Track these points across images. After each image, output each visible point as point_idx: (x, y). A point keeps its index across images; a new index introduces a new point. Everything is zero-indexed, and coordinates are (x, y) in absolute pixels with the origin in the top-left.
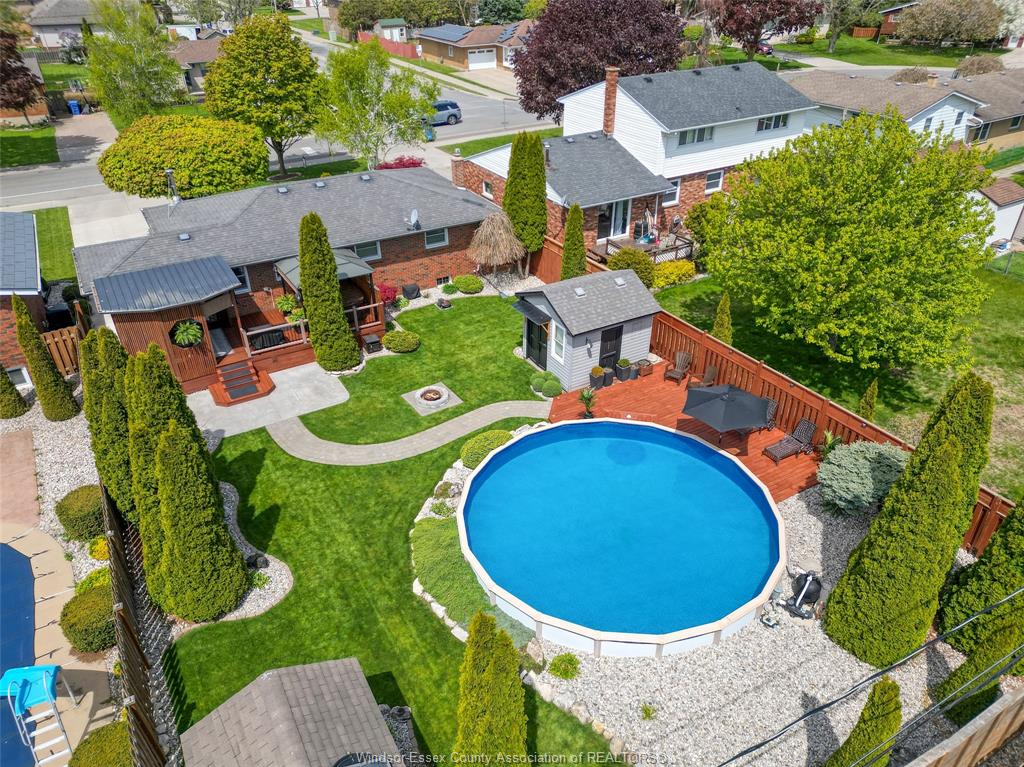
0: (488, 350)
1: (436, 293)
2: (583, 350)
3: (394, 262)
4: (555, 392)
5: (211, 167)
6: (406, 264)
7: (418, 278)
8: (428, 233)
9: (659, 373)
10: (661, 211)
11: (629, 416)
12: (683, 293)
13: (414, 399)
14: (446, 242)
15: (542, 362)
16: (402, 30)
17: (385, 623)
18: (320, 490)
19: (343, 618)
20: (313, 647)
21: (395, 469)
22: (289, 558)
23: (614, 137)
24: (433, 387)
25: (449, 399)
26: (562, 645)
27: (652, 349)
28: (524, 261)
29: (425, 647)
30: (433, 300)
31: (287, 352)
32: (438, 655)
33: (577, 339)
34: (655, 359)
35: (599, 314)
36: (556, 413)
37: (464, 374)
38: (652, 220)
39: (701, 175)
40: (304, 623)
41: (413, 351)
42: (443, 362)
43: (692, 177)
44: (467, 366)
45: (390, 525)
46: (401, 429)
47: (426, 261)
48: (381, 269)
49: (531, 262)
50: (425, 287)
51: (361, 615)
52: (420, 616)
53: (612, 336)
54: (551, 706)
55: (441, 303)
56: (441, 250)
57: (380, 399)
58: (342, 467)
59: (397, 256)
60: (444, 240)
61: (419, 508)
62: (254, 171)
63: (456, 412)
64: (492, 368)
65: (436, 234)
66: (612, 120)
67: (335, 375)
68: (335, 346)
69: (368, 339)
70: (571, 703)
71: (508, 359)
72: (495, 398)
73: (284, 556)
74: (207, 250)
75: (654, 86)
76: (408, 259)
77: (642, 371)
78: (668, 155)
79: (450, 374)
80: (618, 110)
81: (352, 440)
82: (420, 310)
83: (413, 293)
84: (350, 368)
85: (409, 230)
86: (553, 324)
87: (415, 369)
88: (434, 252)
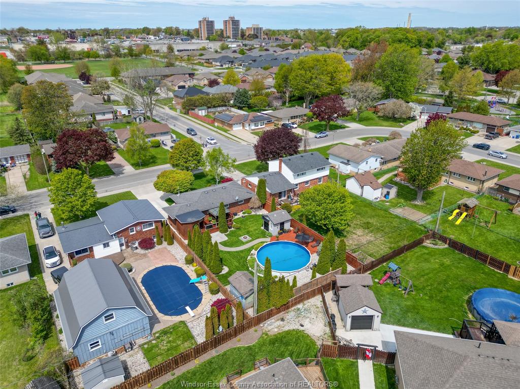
0: (255, 228)
1: (241, 214)
2: (276, 227)
3: (232, 208)
4: (271, 236)
6: (234, 208)
7: (237, 211)
8: (239, 201)
9: (292, 232)
10: (294, 191)
11: (286, 240)
12: (299, 213)
13: (242, 238)
14: (243, 202)
15: (268, 230)
16: (205, 111)
18: (228, 255)
21: (242, 251)
22: (227, 266)
23: (282, 173)
24: (245, 236)
25: (249, 238)
27: (291, 226)
28: (261, 206)
30: (240, 216)
31: (213, 229)
33: (275, 225)
34: (292, 229)
35: (279, 220)
36: (271, 240)
37: (251, 233)
38: (292, 194)
39: (304, 182)
41: (238, 228)
42: (246, 231)
43: (301, 183)
44: (251, 231)
45: (243, 260)
46: (241, 244)
47: (238, 207)
49: (263, 206)
50: (238, 213)
53: (282, 224)
55: (242, 216)
56: (242, 205)
57: (234, 239)
59: (232, 206)
61: (247, 258)
63: (251, 241)
64: (257, 232)
65: (241, 201)
66: (281, 169)
67: (224, 234)
68: (224, 228)
69: (229, 226)
71: (260, 229)
72: (258, 238)
75: (291, 161)
77: (289, 231)
78: (295, 179)
79: (248, 233)
80: (282, 167)
81: (231, 247)
82: (238, 219)
83: (235, 214)
84: (226, 232)
85: (236, 201)
86: (270, 222)
87: (240, 232)
88: (240, 205)
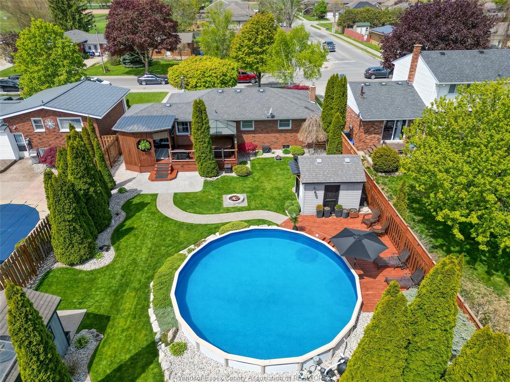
0: (281, 184)
2: (312, 193)
3: (260, 133)
5: (206, 79)
6: (267, 135)
7: (272, 143)
8: (281, 121)
11: (317, 235)
13: (226, 198)
14: (290, 128)
16: (367, 28)
17: (128, 294)
18: (154, 227)
19: (115, 285)
20: (94, 293)
21: (191, 227)
22: (118, 251)
23: (413, 85)
24: (238, 195)
25: (242, 202)
26: (187, 337)
29: (133, 312)
31: (188, 164)
32: (135, 318)
33: (308, 186)
35: (324, 175)
37: (259, 193)
40: (99, 281)
41: (244, 177)
42: (254, 185)
44: (264, 189)
45: (167, 251)
46: (210, 210)
47: (277, 135)
48: (253, 135)
50: (275, 148)
51: (122, 286)
52: (143, 297)
53: (332, 189)
54: (159, 365)
55: (278, 157)
56: (287, 131)
57: (213, 194)
58: (171, 219)
59: (262, 130)
60: (289, 126)
61: (185, 248)
62: (227, 83)
63: (240, 209)
64: (275, 193)
65: (285, 122)
66: (413, 75)
67: (203, 179)
68: (204, 165)
69: (226, 166)
70: (166, 368)
71: (287, 191)
73: (117, 249)
74: (174, 112)
75: (445, 57)
76: (268, 133)
79: (253, 191)
80: (418, 69)
82: (266, 159)
83: (267, 150)
84: (211, 177)
85: (268, 117)
87: (239, 185)
88: (282, 131)
